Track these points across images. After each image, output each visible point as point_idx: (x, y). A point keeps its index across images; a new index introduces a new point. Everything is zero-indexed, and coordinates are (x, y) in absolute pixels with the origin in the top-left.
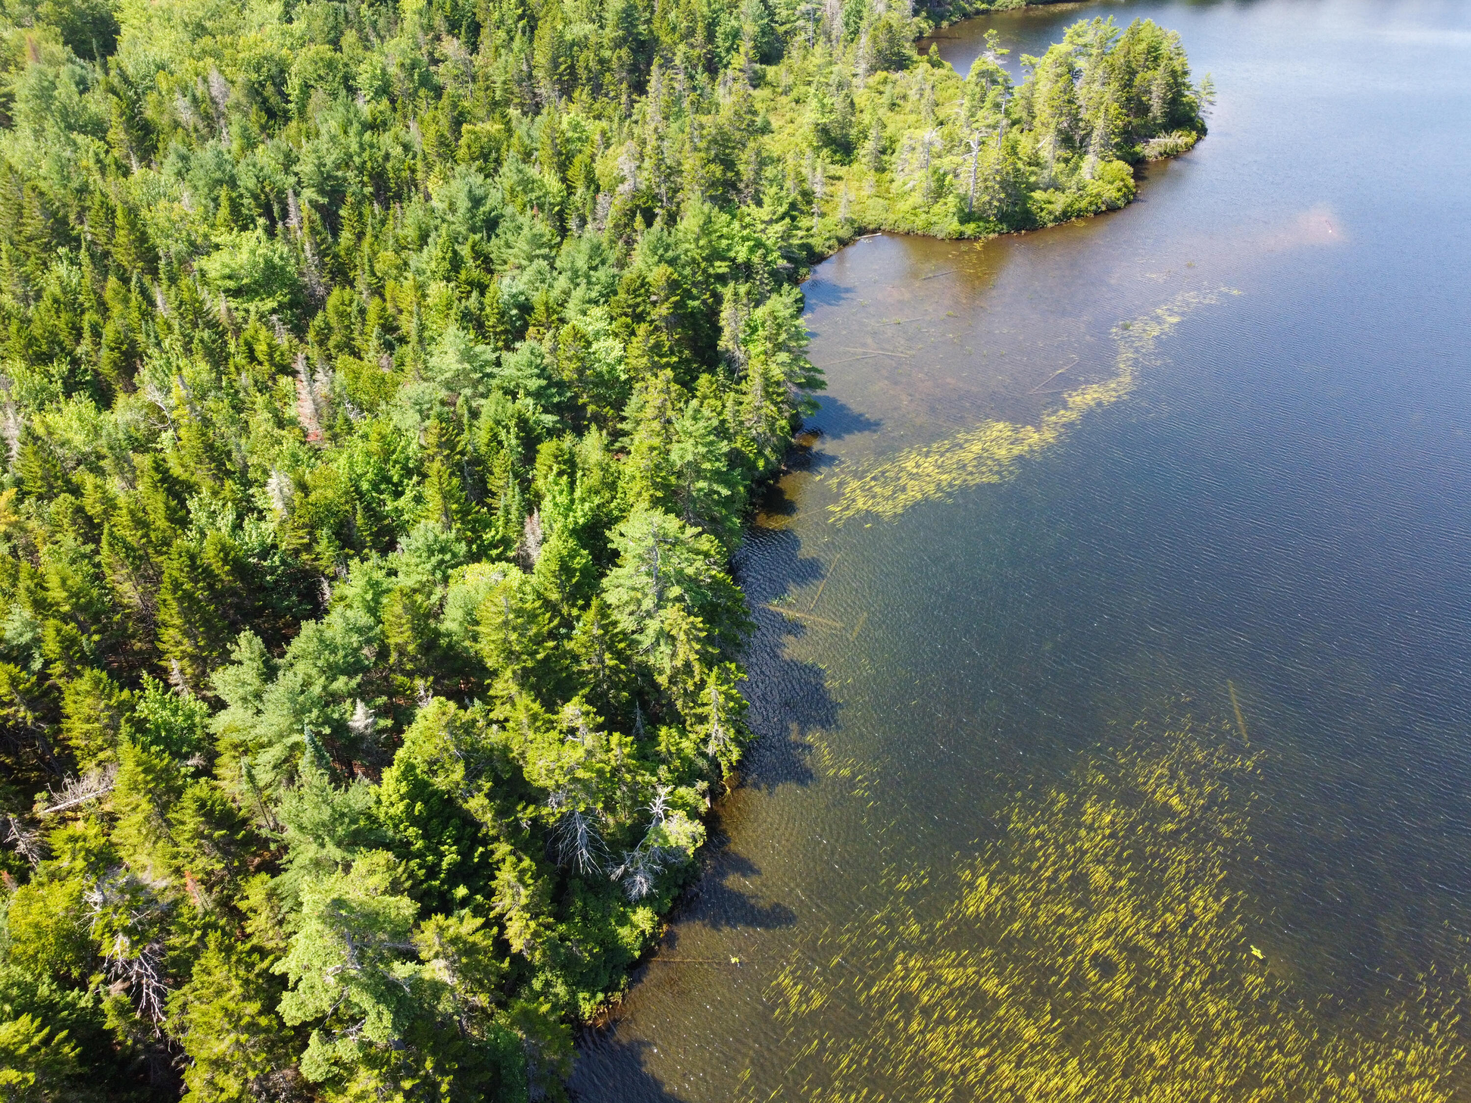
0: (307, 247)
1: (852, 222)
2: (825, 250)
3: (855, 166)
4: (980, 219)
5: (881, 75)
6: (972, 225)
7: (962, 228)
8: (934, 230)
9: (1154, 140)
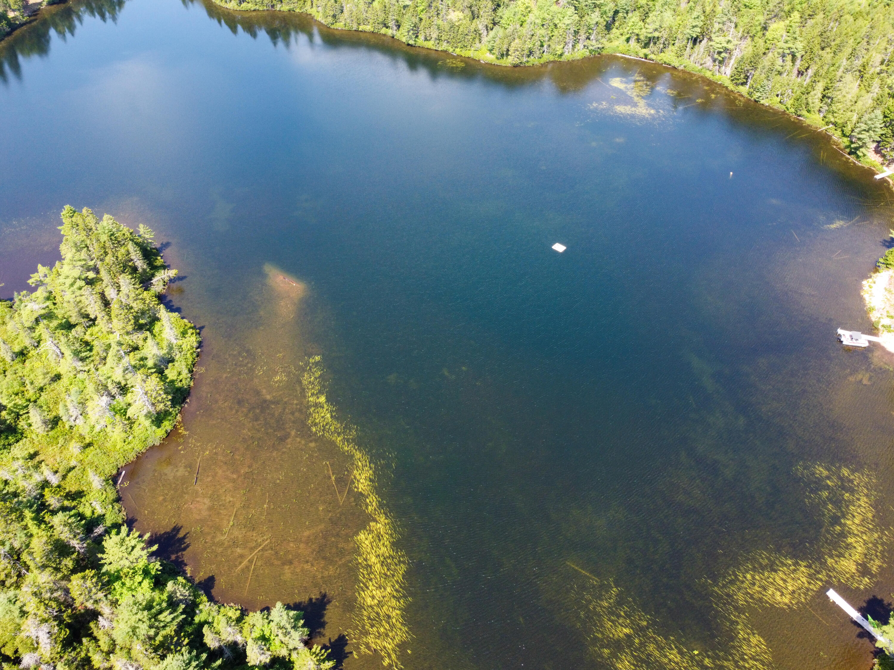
1: (108, 482)
6: (166, 423)
7: (163, 429)
8: (150, 443)
9: (154, 281)
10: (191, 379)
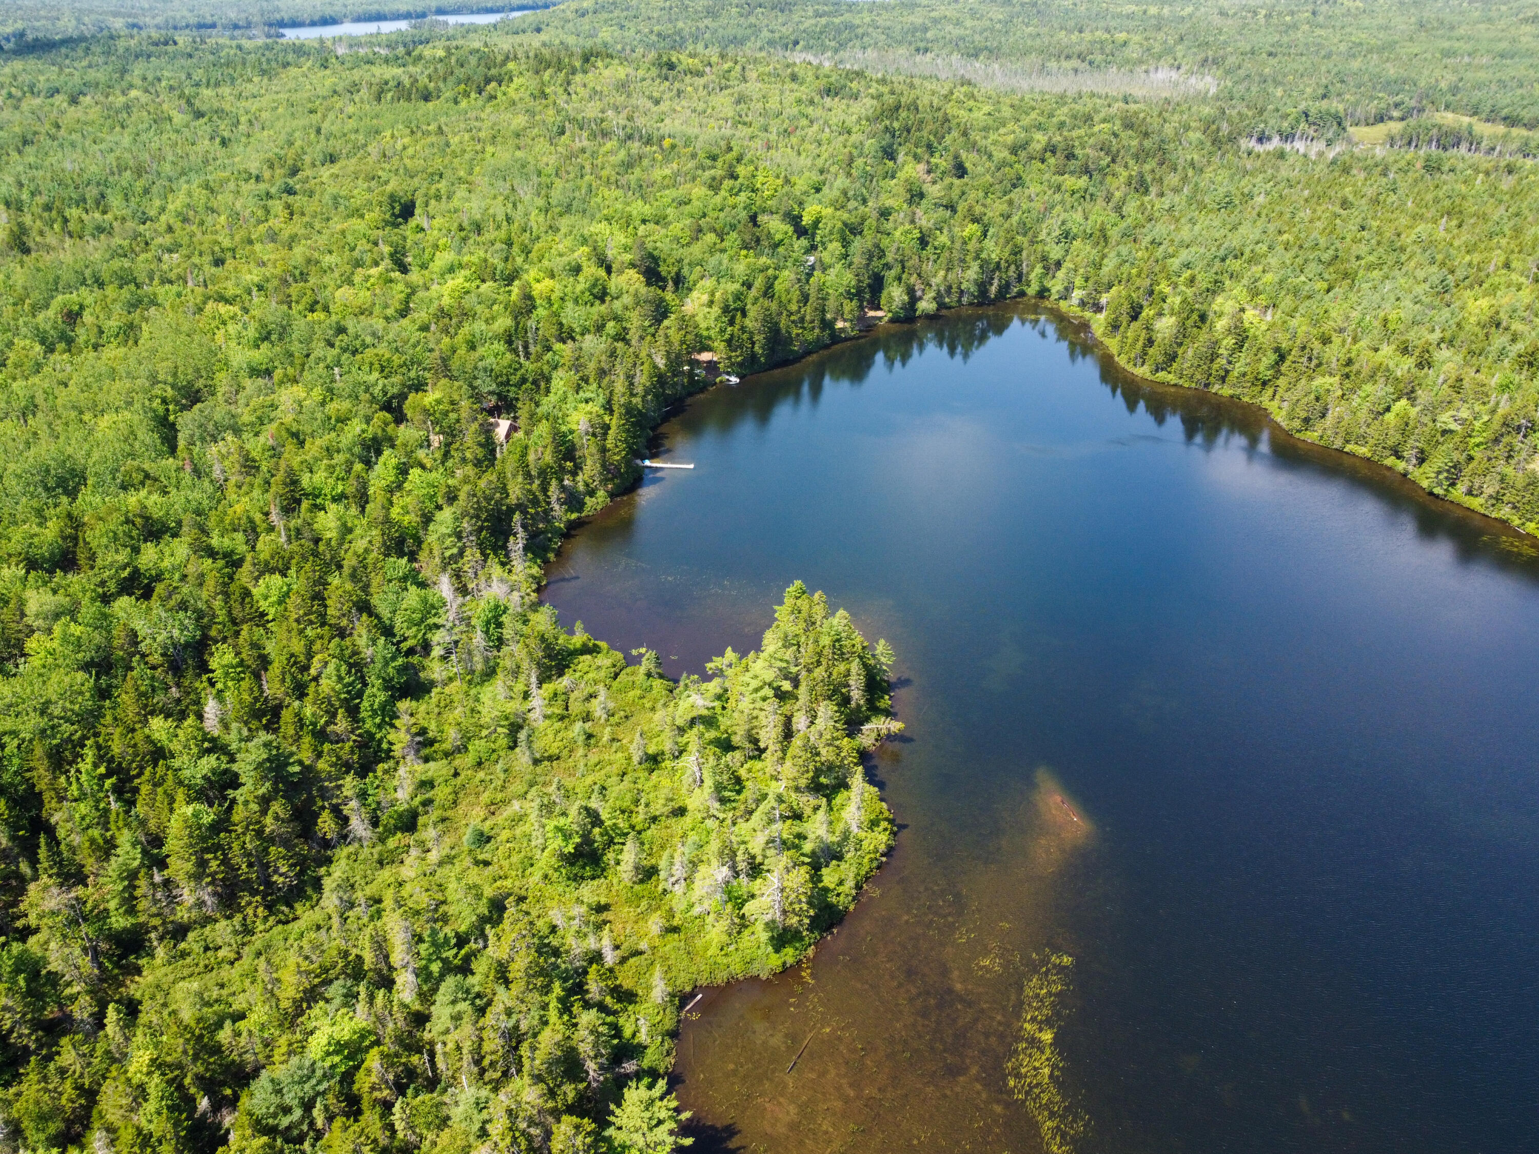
1: (671, 998)
6: (789, 950)
7: (782, 958)
8: (754, 970)
9: (866, 727)
10: (854, 899)
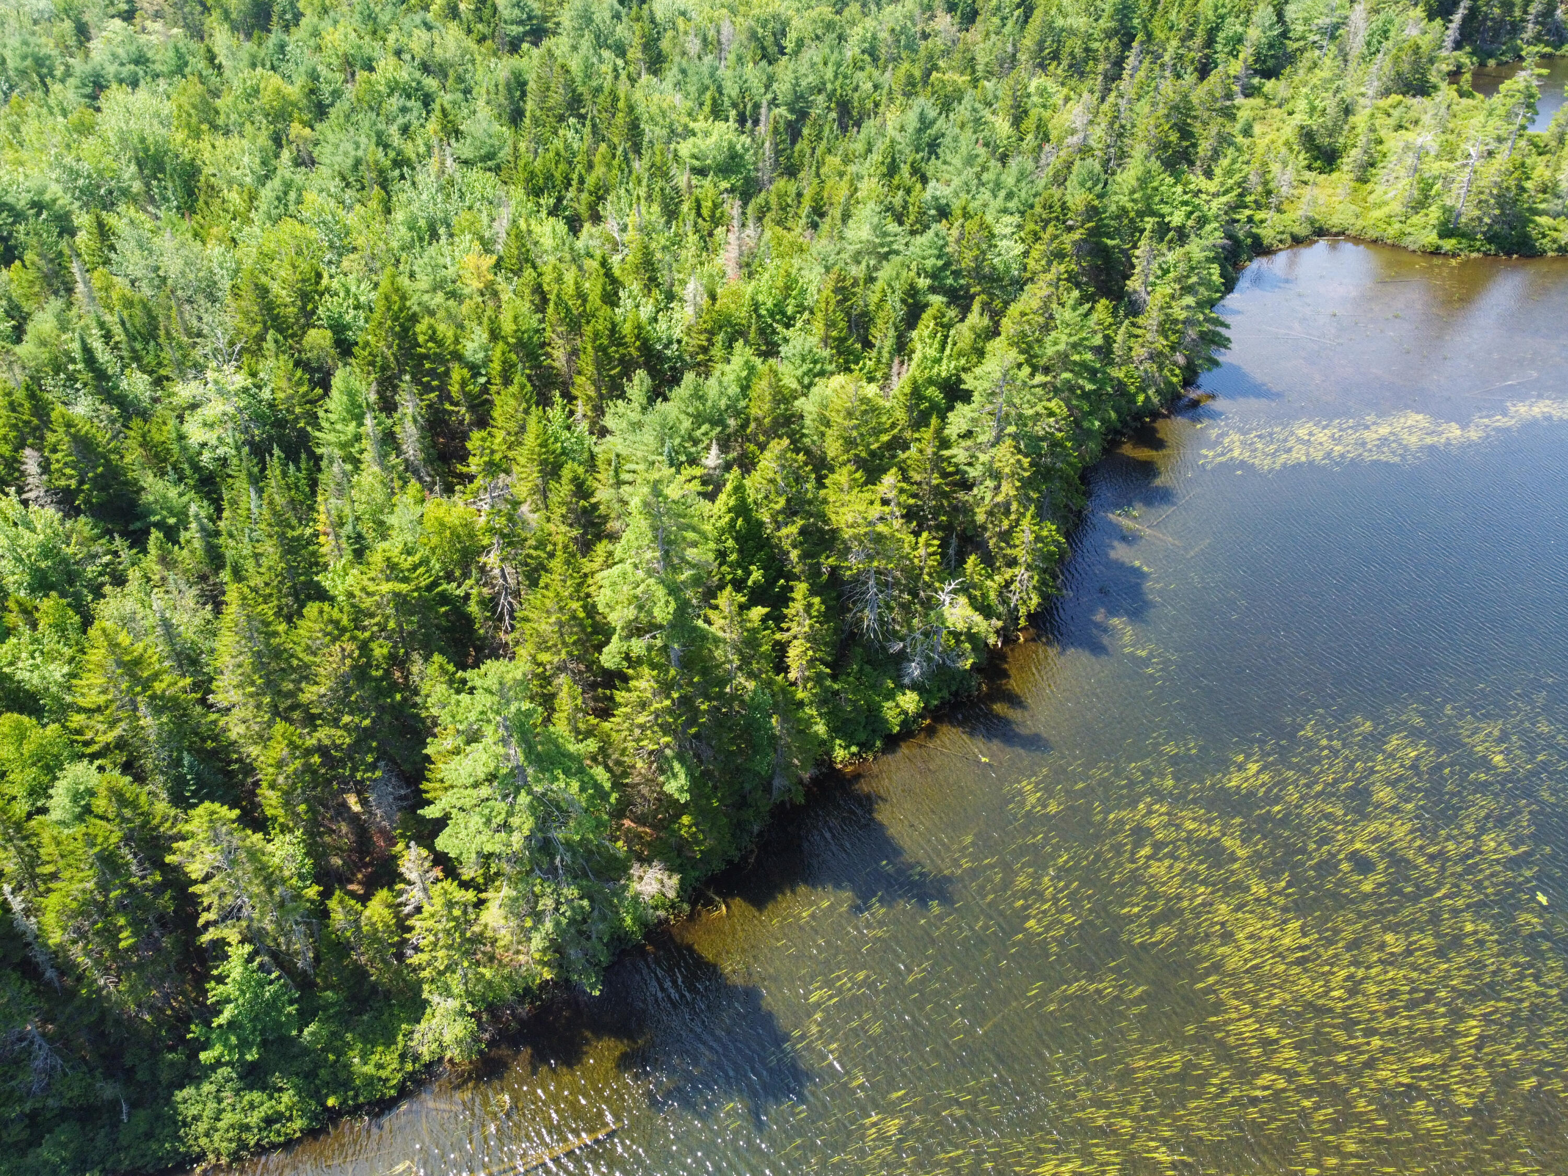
0: (767, 144)
1: (1312, 221)
2: (1275, 243)
3: (1335, 175)
4: (1463, 235)
5: (1395, 98)
6: (1453, 241)
7: (1440, 242)
8: (1407, 241)
